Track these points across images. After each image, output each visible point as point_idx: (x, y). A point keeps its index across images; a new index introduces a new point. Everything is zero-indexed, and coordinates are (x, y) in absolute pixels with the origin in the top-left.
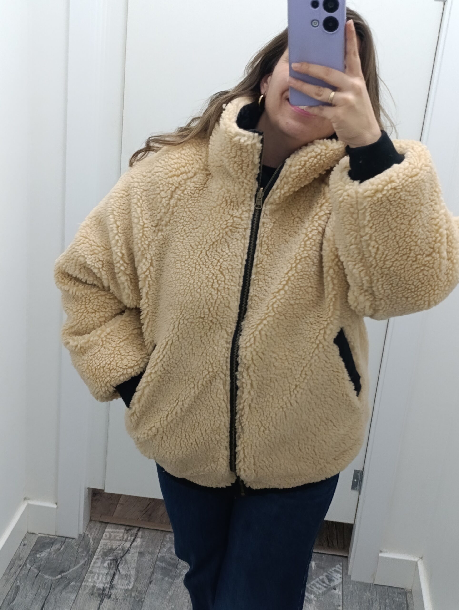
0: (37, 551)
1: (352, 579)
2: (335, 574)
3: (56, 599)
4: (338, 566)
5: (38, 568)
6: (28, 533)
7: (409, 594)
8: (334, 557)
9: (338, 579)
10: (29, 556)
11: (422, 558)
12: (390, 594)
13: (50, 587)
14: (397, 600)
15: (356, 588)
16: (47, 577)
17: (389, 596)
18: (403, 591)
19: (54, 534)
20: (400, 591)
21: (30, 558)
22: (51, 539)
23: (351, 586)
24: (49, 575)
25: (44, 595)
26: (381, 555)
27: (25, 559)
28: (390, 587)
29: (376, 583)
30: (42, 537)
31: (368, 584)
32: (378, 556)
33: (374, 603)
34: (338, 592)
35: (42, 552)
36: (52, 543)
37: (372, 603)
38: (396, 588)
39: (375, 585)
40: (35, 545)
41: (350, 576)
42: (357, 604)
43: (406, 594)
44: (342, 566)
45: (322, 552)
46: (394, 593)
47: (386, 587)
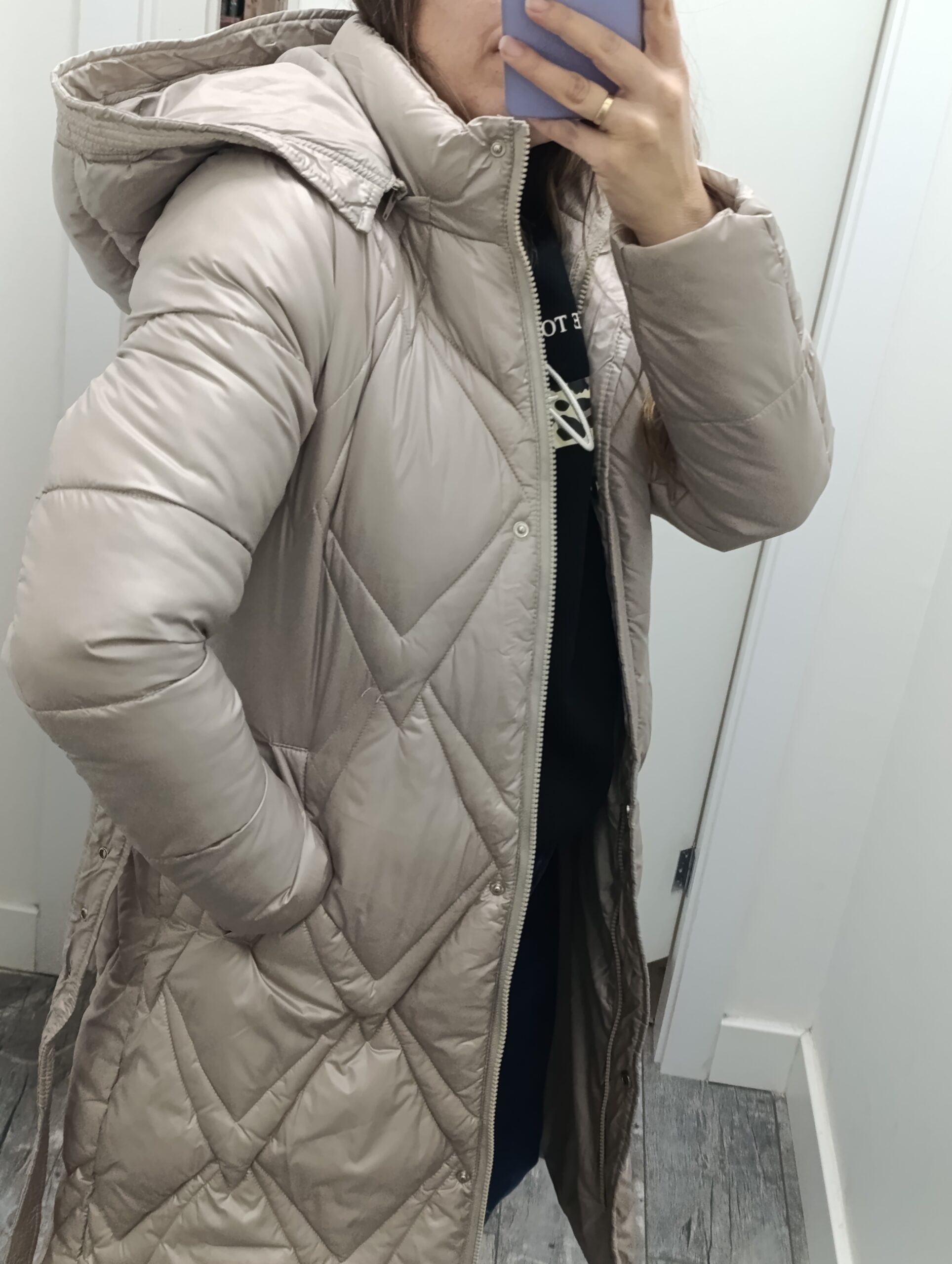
1: (663, 1070)
7: (779, 1104)
11: (810, 1030)
12: (742, 1103)
13: (23, 1082)
14: (756, 1115)
15: (671, 1090)
16: (16, 1060)
17: (738, 1107)
18: (768, 1096)
19: (32, 969)
20: (762, 1096)
22: (25, 979)
23: (662, 1087)
24: (21, 1057)
25: (12, 1099)
26: (725, 1022)
28: (741, 1088)
29: (711, 1080)
30: (5, 975)
31: (694, 1081)
32: (719, 1026)
33: (709, 1124)
36: (28, 990)
37: (705, 1122)
38: (755, 1090)
39: (710, 1083)
41: (658, 1067)
42: (674, 1122)
43: (773, 1101)
46: (749, 1100)
47: (733, 1089)
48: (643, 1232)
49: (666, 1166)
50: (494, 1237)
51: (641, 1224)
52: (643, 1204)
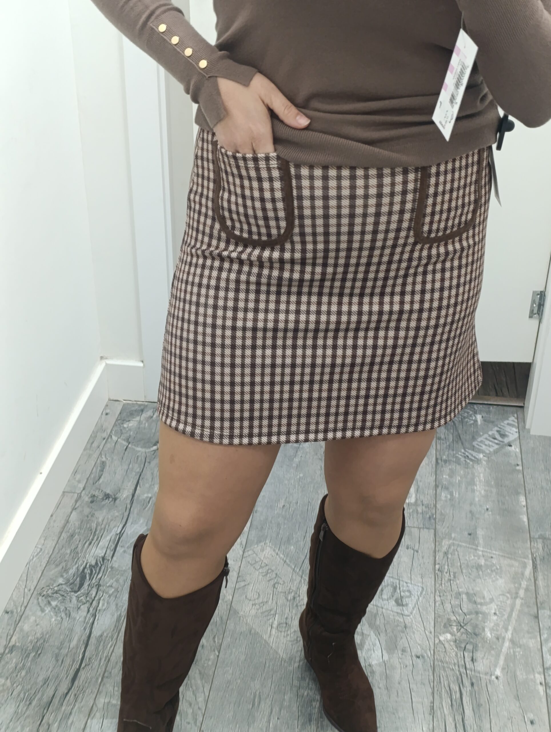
0: (123, 420)
1: (532, 433)
2: (508, 429)
3: (152, 474)
4: (512, 418)
5: (128, 440)
6: (110, 400)
8: (506, 408)
9: (512, 434)
10: (113, 427)
13: (144, 461)
15: (538, 443)
16: (139, 449)
19: (143, 399)
21: (114, 429)
22: (140, 405)
23: (532, 441)
24: (141, 447)
25: (138, 470)
27: (109, 431)
30: (128, 404)
34: (515, 449)
35: (129, 421)
36: (142, 411)
40: (120, 413)
41: (529, 431)
42: (541, 462)
44: (517, 419)
45: (489, 403)
48: (526, 523)
49: (538, 487)
50: (433, 531)
51: (525, 519)
52: (525, 508)
